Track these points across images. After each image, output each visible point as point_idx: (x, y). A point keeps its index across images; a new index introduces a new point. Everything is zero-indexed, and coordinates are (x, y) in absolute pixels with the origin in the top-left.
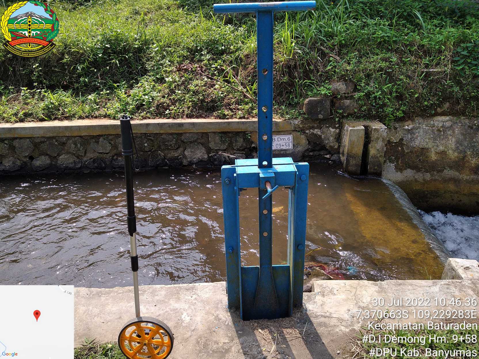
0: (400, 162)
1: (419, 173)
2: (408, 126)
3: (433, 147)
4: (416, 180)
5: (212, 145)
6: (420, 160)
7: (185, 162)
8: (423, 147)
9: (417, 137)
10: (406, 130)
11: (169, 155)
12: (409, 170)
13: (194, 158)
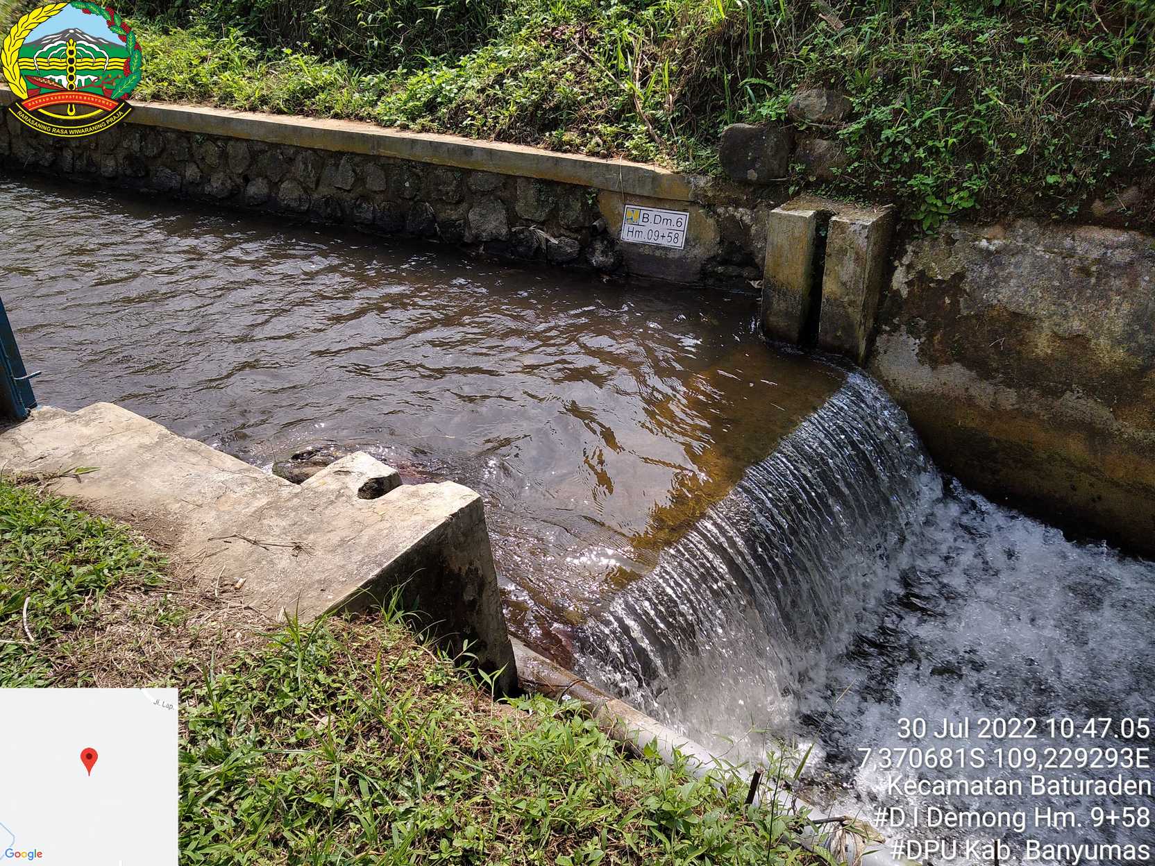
0: (937, 337)
1: (984, 384)
2: (988, 240)
3: (1050, 316)
4: (970, 399)
5: (519, 207)
6: (997, 346)
7: (468, 237)
8: (1019, 311)
9: (1010, 276)
10: (981, 250)
11: (442, 216)
12: (957, 367)
13: (484, 231)
